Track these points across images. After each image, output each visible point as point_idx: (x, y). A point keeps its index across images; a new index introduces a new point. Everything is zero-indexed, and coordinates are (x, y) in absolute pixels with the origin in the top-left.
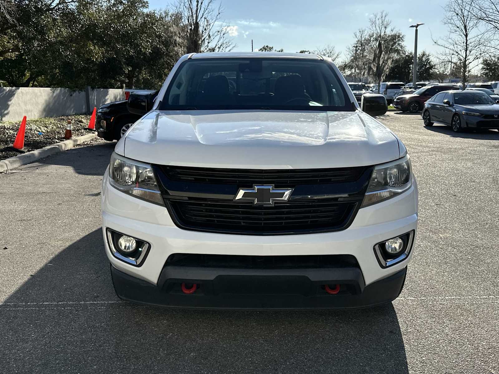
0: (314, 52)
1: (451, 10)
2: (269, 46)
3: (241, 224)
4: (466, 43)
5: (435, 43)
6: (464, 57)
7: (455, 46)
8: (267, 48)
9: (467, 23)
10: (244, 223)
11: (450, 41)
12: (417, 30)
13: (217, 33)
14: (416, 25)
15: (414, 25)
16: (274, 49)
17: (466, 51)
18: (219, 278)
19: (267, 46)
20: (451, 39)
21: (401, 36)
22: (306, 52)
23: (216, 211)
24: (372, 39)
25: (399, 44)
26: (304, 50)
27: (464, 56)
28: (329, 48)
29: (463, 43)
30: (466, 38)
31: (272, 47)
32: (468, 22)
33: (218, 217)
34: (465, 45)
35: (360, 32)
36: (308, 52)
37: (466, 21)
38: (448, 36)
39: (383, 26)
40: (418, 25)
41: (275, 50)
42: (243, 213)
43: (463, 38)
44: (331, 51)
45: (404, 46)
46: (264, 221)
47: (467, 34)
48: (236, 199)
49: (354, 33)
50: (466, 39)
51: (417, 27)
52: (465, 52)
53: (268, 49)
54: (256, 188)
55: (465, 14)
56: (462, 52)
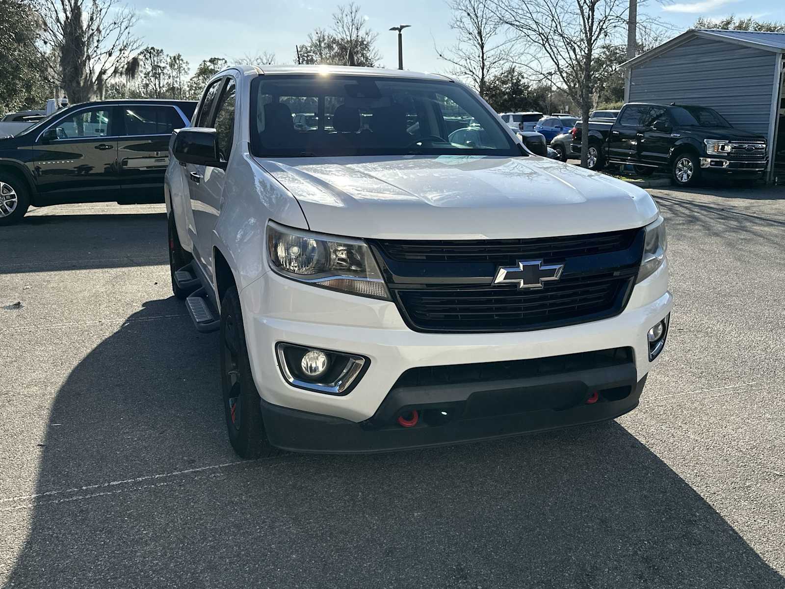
0: (240, 61)
1: (460, 8)
2: (156, 48)
3: (493, 318)
4: (483, 57)
5: (441, 56)
6: (481, 78)
7: (468, 61)
8: (152, 51)
9: (483, 28)
10: (496, 315)
11: (461, 54)
12: (400, 35)
13: (113, 25)
14: (399, 27)
15: (396, 27)
16: (165, 53)
17: (483, 69)
18: (474, 396)
19: (153, 48)
20: (461, 50)
21: (365, 43)
22: (220, 60)
23: (460, 302)
24: (323, 45)
25: (363, 54)
26: (217, 58)
27: (481, 76)
28: (266, 56)
29: (479, 57)
30: (482, 49)
31: (162, 50)
32: (483, 26)
33: (462, 310)
34: (481, 60)
35: (317, 33)
36: (224, 61)
37: (480, 25)
38: (457, 46)
39: (354, 26)
40: (402, 27)
41: (168, 55)
42: (497, 301)
43: (478, 50)
44: (270, 60)
45: (370, 58)
46: (523, 311)
47: (483, 44)
48: (496, 282)
49: (309, 35)
50: (483, 52)
51: (400, 30)
52: (481, 71)
53: (154, 53)
54: (521, 265)
55: (478, 15)
56: (478, 71)
